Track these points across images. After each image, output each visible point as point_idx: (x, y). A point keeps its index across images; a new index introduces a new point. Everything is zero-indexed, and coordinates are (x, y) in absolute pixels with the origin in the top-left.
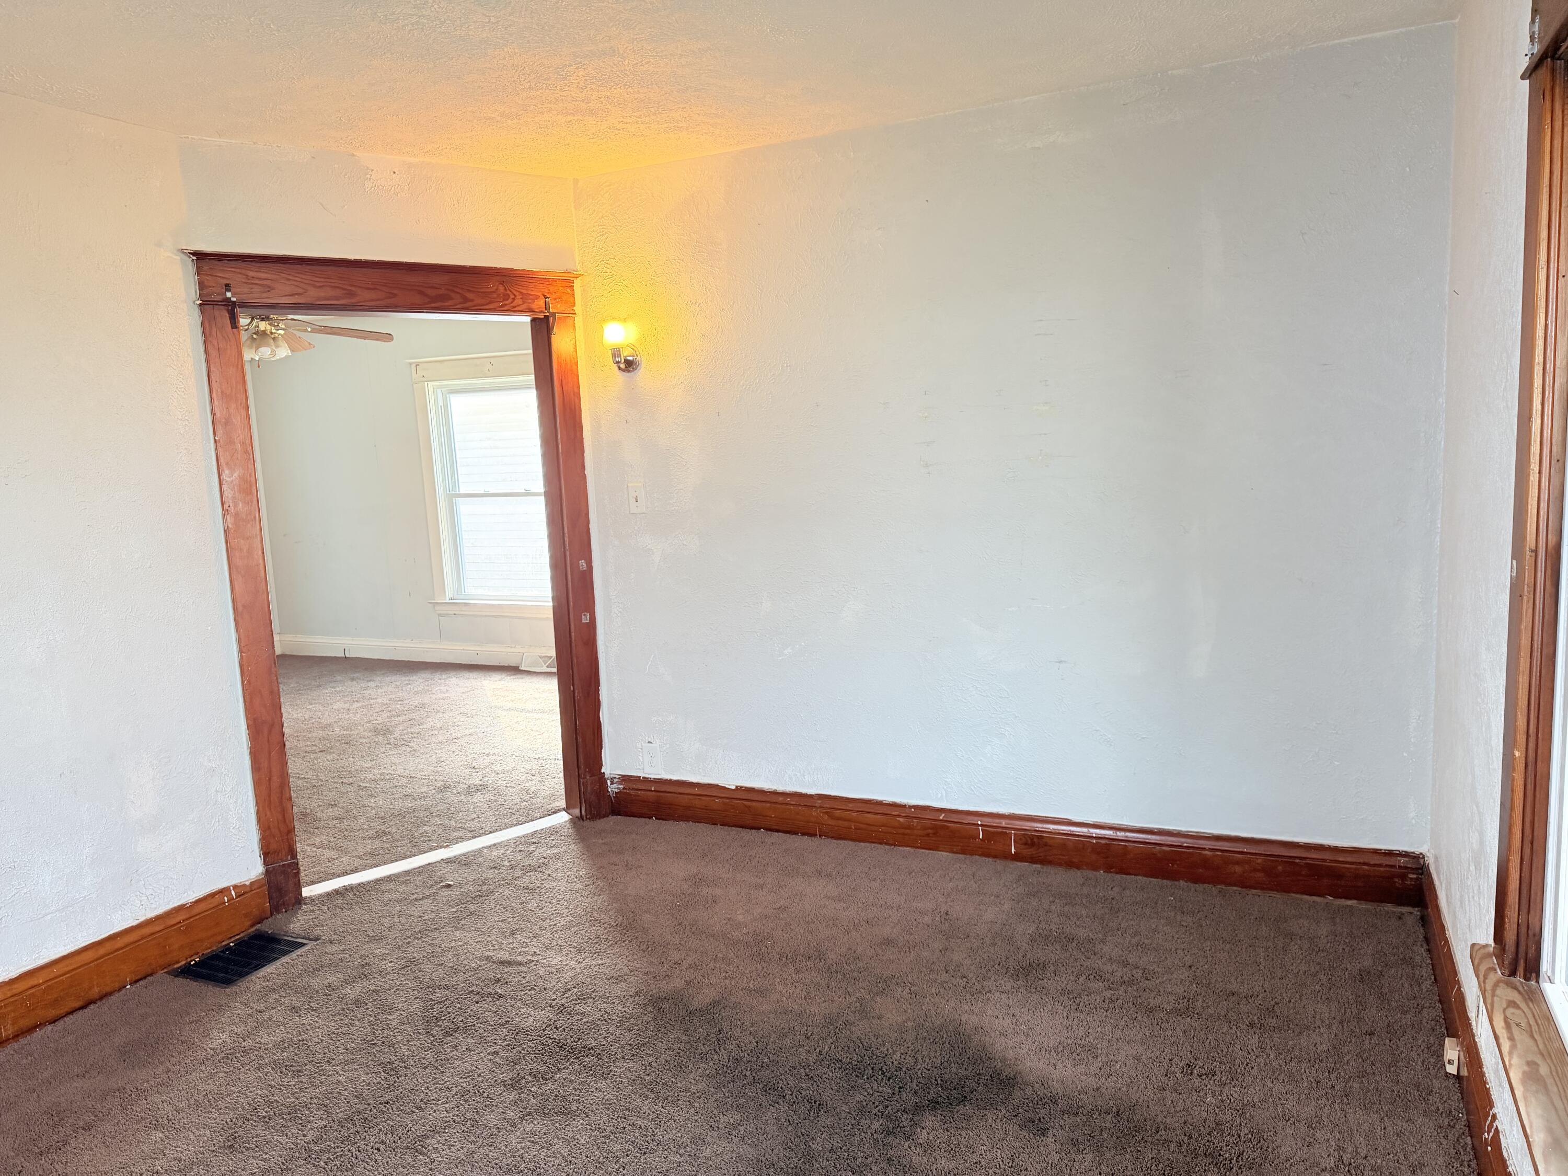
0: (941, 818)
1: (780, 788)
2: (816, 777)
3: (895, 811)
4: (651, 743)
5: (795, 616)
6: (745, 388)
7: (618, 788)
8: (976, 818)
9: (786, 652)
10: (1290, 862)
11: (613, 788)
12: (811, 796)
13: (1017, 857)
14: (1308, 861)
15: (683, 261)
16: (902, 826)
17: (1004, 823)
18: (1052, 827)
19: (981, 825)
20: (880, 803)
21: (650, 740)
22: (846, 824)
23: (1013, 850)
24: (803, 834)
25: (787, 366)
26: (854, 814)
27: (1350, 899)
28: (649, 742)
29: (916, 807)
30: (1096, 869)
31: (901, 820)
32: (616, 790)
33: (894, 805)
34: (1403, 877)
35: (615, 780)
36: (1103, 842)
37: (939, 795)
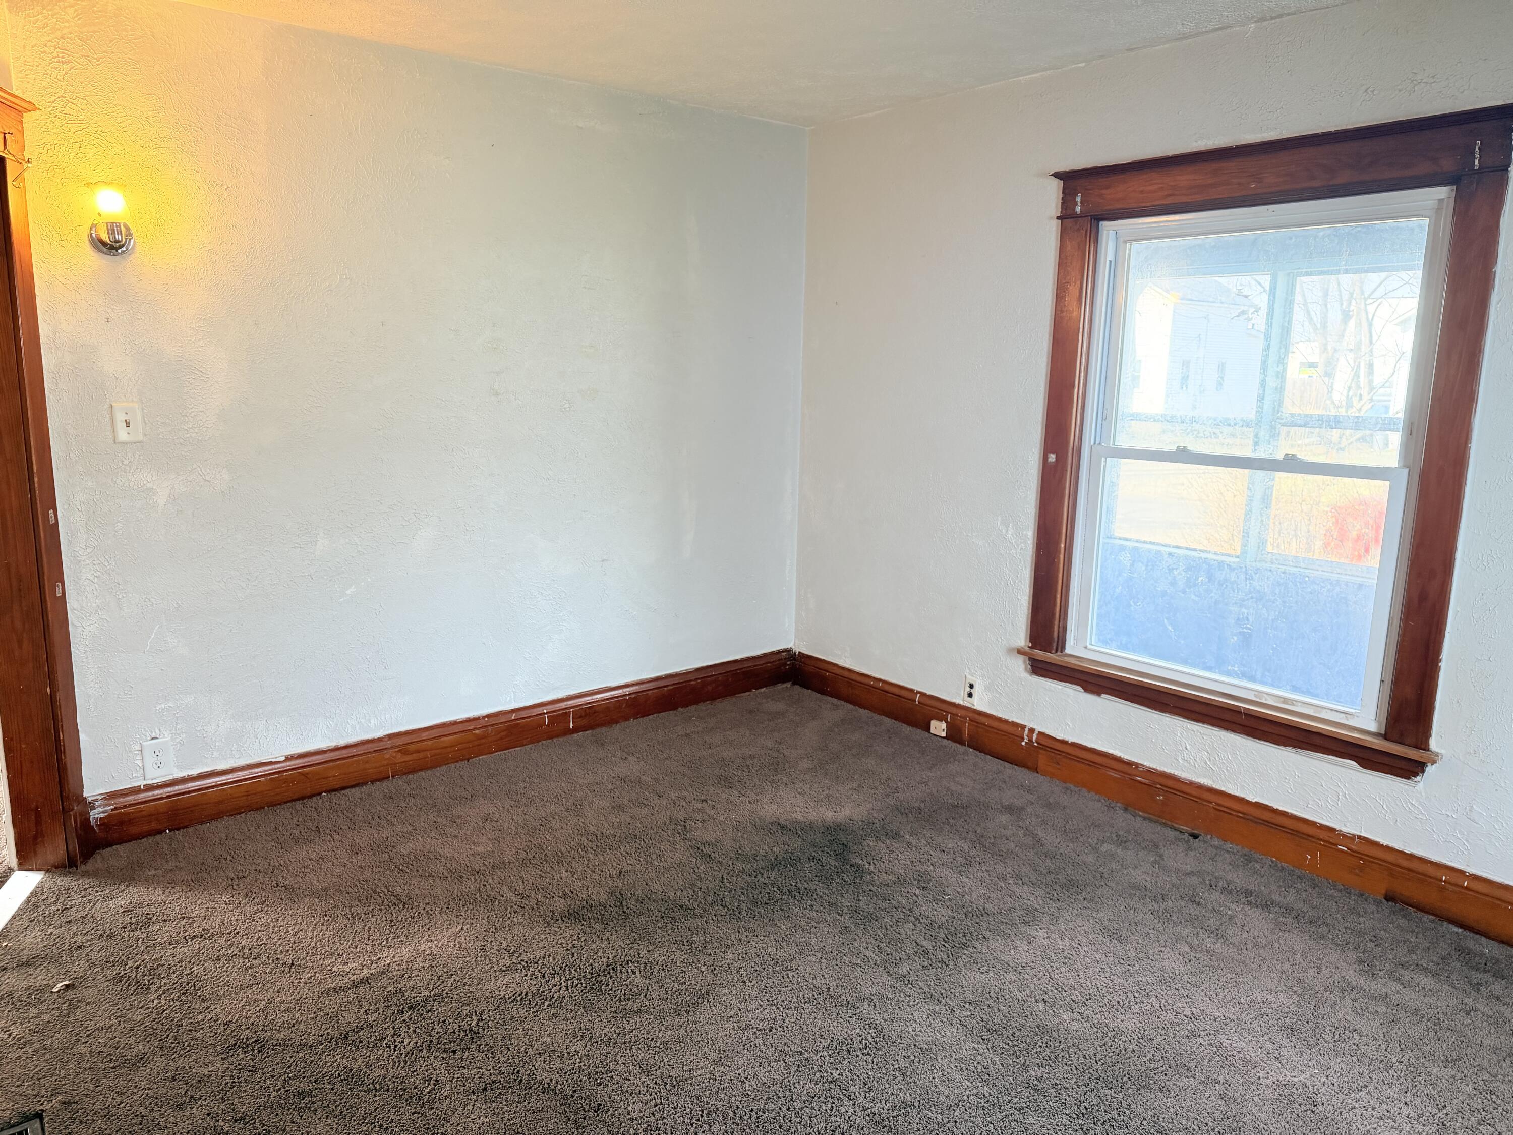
0: (513, 718)
1: (342, 742)
2: (383, 718)
3: (470, 726)
4: (156, 738)
5: (359, 551)
6: (293, 297)
7: (103, 812)
8: (541, 709)
9: (348, 592)
10: (734, 673)
11: (96, 814)
12: (380, 740)
13: (575, 730)
14: (744, 670)
15: (201, 129)
16: (480, 738)
17: (563, 705)
18: (599, 696)
19: (547, 713)
20: (455, 723)
21: (154, 735)
22: (421, 755)
23: (571, 725)
24: (373, 782)
25: (346, 278)
26: (430, 743)
27: (762, 687)
28: (153, 739)
29: (488, 716)
30: (627, 719)
31: (477, 732)
32: (102, 815)
33: (469, 721)
34: (786, 664)
35: (97, 803)
36: (633, 696)
37: (508, 698)
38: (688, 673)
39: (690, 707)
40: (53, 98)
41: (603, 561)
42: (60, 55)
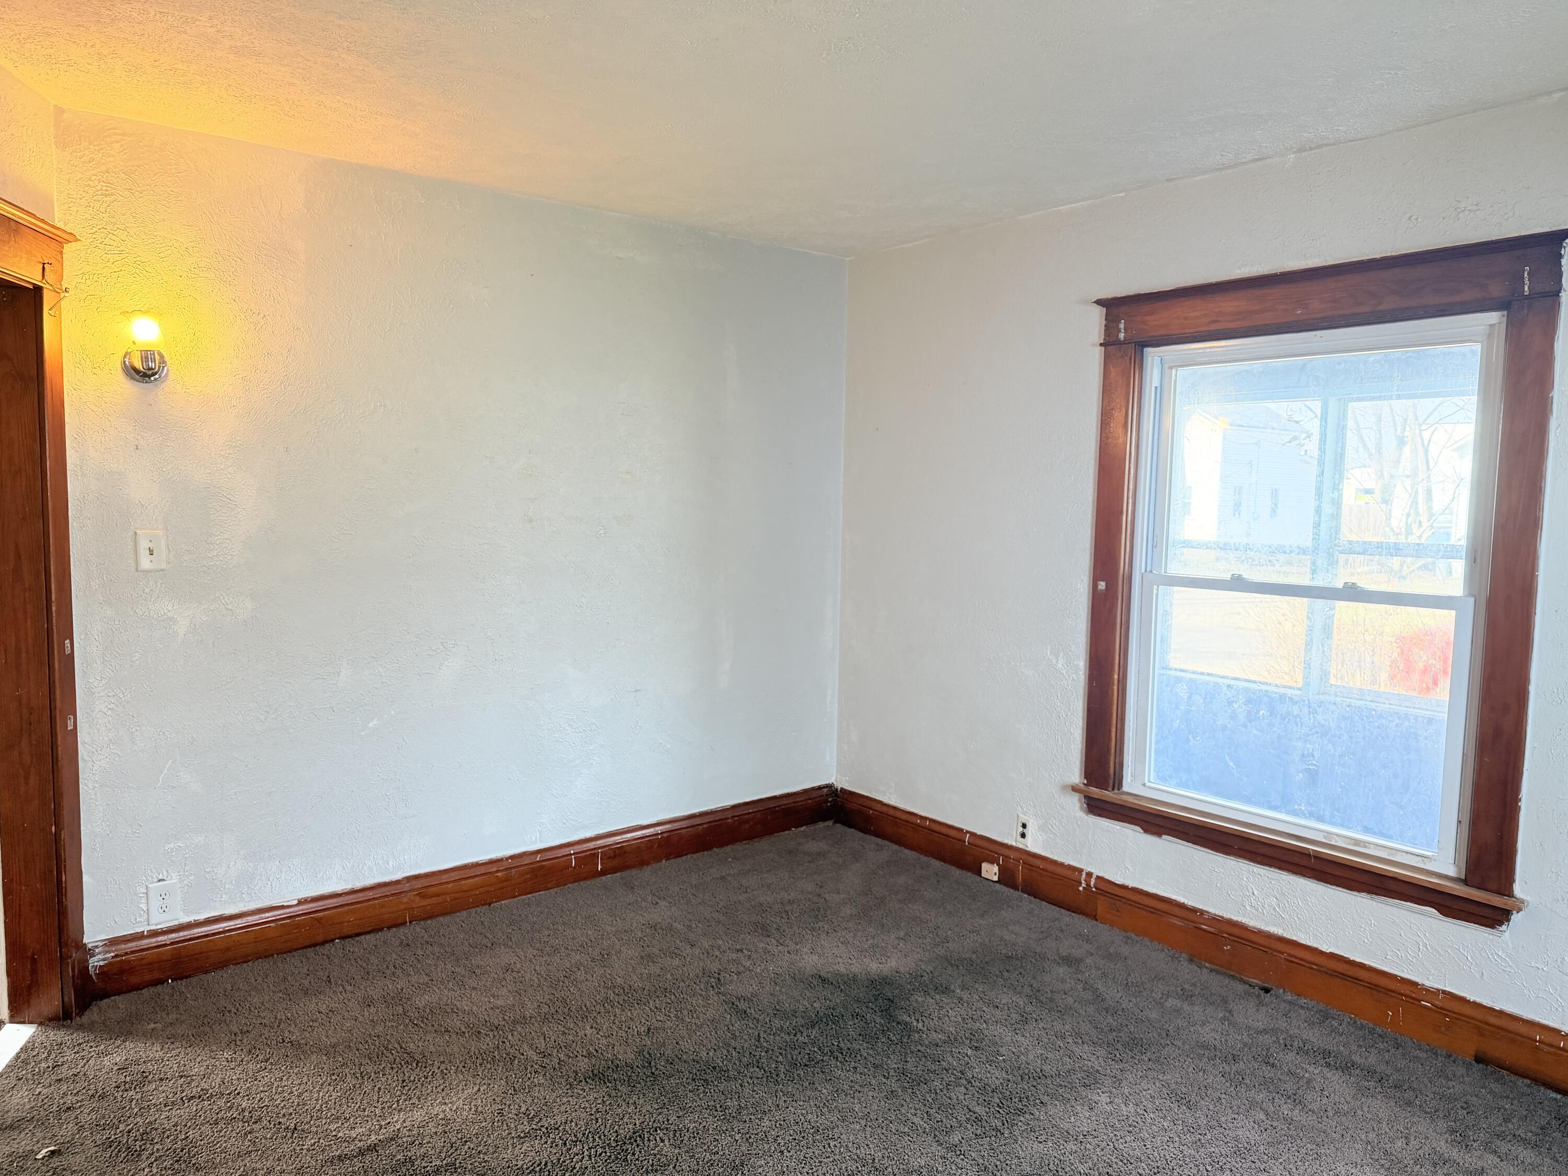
0: (538, 859)
1: (358, 885)
2: (402, 859)
3: (492, 868)
4: (164, 880)
5: (383, 683)
6: (326, 423)
7: (103, 960)
8: (567, 849)
9: (371, 725)
10: (773, 811)
11: (96, 962)
12: (397, 882)
13: (604, 873)
14: (783, 807)
15: (241, 260)
16: (507, 879)
17: (591, 845)
18: (629, 836)
19: (574, 854)
20: (477, 865)
21: (161, 877)
22: (440, 899)
23: (600, 867)
24: (389, 928)
25: (381, 405)
26: (450, 886)
27: (802, 826)
28: (160, 881)
29: (512, 857)
30: (659, 860)
31: (499, 874)
32: (102, 963)
33: (492, 862)
34: (827, 801)
35: (97, 950)
36: (665, 835)
37: (534, 838)
38: (724, 810)
39: (726, 848)
40: (95, 230)
41: (636, 691)
42: (104, 188)
